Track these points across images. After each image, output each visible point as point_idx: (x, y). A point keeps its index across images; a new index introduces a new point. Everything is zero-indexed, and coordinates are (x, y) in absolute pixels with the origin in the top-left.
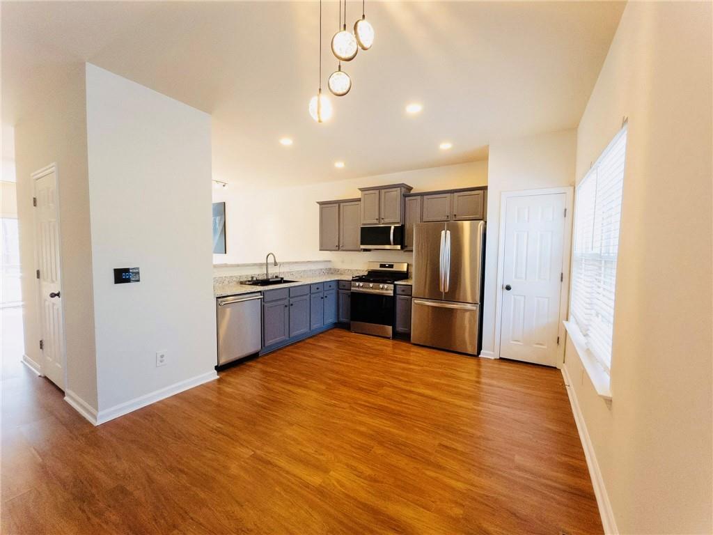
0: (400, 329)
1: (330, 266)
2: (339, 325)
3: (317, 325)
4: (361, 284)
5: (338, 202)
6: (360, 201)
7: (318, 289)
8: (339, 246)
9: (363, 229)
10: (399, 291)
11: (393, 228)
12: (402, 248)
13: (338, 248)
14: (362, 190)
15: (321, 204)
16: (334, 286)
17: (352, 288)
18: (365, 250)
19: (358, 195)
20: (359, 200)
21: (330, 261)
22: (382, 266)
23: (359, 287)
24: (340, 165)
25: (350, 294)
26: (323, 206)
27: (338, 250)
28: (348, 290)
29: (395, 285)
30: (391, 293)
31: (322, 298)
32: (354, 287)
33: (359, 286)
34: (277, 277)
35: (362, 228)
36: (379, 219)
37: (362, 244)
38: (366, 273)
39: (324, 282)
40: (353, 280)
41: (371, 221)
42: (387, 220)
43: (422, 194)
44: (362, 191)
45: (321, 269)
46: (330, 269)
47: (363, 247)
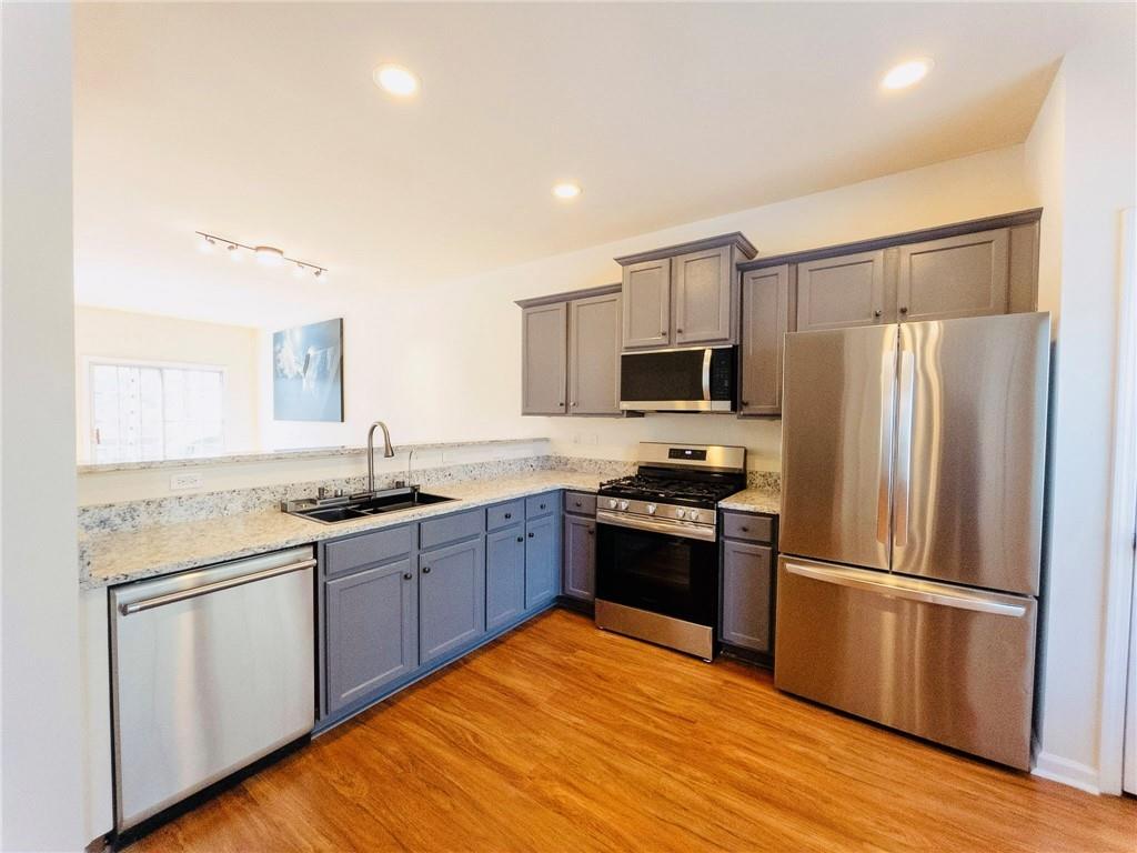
0: (734, 634)
1: (546, 450)
2: (565, 603)
3: (506, 613)
4: (624, 504)
5: (566, 299)
6: (620, 290)
7: (507, 516)
8: (567, 405)
9: (627, 362)
10: (731, 528)
11: (708, 354)
12: (734, 408)
13: (566, 408)
14: (625, 261)
15: (527, 305)
16: (553, 505)
17: (599, 513)
18: (632, 414)
19: (615, 275)
20: (617, 289)
21: (547, 440)
22: (675, 453)
23: (620, 513)
24: (566, 191)
25: (593, 527)
26: (530, 310)
27: (566, 413)
28: (586, 515)
29: (720, 512)
30: (708, 533)
31: (520, 540)
32: (603, 509)
33: (616, 510)
34: (399, 485)
35: (623, 356)
36: (668, 333)
37: (625, 397)
38: (633, 472)
39: (525, 499)
40: (601, 493)
41: (650, 339)
42: (690, 337)
43: (794, 260)
44: (623, 265)
45: (526, 460)
46: (548, 458)
47: (627, 405)
